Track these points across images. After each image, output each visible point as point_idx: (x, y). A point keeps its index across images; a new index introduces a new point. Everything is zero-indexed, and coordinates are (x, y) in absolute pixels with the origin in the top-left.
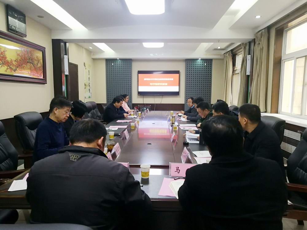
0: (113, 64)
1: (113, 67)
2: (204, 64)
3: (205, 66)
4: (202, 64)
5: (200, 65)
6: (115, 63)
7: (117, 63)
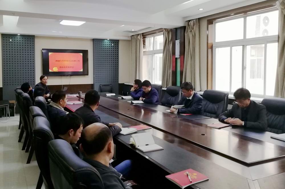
0: (11, 40)
1: (11, 44)
2: (112, 45)
3: (113, 47)
4: (110, 44)
5: (108, 45)
6: (13, 39)
7: (16, 39)
